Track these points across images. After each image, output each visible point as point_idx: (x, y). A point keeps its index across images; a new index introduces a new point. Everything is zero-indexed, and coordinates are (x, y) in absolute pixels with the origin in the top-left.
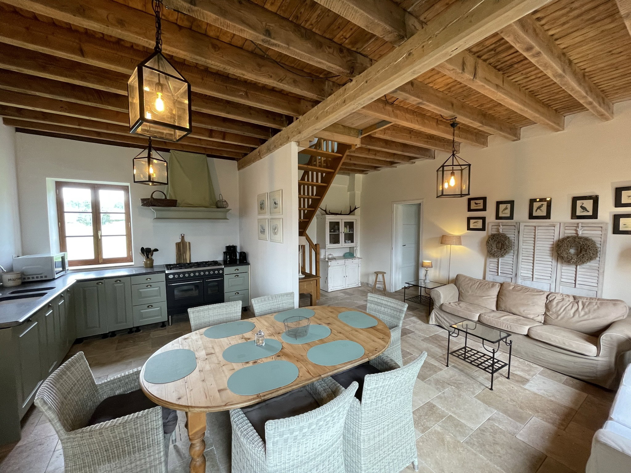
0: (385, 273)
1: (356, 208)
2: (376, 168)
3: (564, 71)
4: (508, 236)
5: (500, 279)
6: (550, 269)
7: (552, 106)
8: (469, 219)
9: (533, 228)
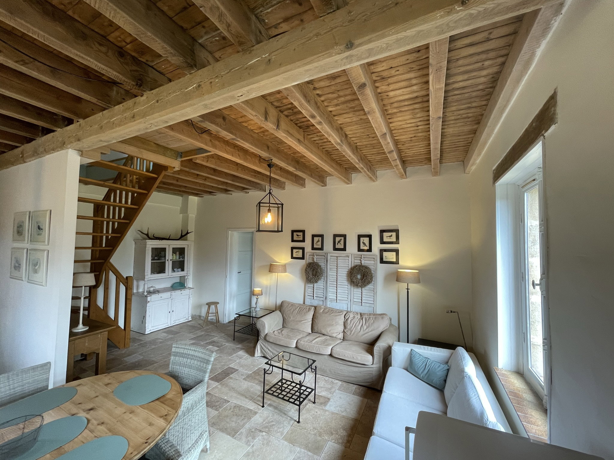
0: (218, 303)
1: (188, 233)
2: (210, 193)
3: (341, 141)
4: (320, 264)
5: (315, 303)
6: (347, 292)
7: (343, 165)
8: (292, 248)
9: (336, 258)
